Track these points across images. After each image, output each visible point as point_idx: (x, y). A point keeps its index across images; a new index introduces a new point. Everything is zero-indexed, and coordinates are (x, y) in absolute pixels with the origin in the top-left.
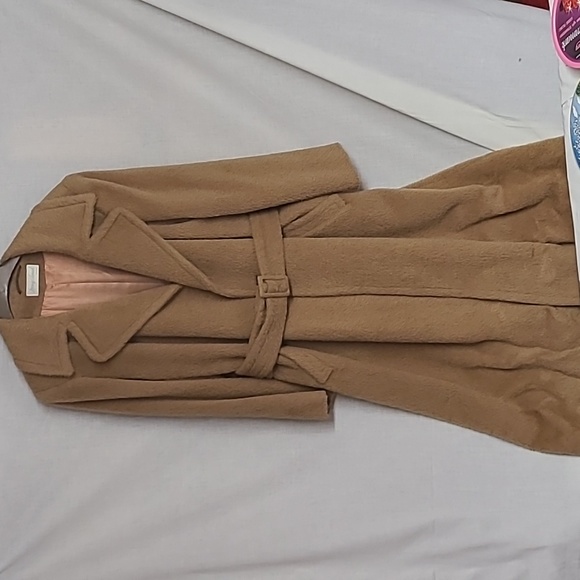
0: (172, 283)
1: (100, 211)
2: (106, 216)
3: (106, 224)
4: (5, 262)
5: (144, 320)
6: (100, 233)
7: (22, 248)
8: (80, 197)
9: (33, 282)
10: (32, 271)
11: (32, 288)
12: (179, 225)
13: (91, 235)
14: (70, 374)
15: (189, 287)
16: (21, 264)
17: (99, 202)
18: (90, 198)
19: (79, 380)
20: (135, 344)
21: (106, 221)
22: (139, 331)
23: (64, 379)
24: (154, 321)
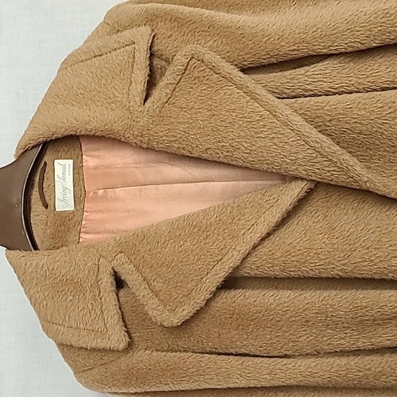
0: (296, 178)
1: (160, 57)
2: (170, 63)
3: (169, 77)
5: (244, 248)
6: (158, 93)
8: (127, 35)
9: (65, 188)
11: (63, 199)
12: (302, 70)
13: (145, 100)
14: (122, 346)
15: (328, 185)
17: (157, 42)
18: (142, 36)
20: (233, 292)
21: (169, 72)
22: (237, 269)
24: (263, 250)
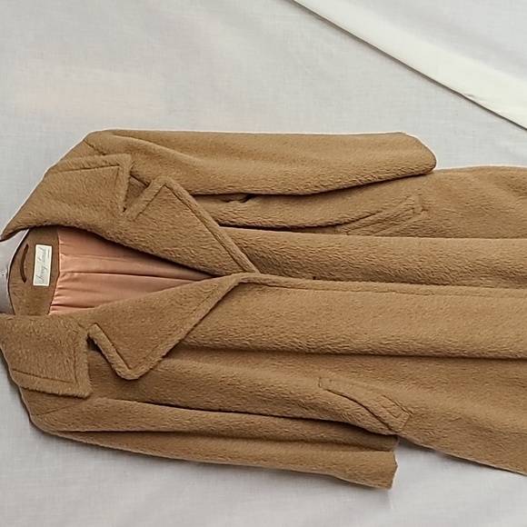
1: (136, 178)
2: (147, 185)
3: (147, 195)
4: (8, 236)
7: (34, 217)
9: (44, 268)
10: (43, 253)
11: (41, 276)
14: (87, 394)
16: (27, 242)
18: (125, 161)
19: (97, 401)
21: (146, 192)
23: (77, 400)
